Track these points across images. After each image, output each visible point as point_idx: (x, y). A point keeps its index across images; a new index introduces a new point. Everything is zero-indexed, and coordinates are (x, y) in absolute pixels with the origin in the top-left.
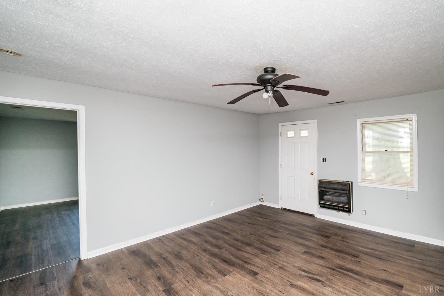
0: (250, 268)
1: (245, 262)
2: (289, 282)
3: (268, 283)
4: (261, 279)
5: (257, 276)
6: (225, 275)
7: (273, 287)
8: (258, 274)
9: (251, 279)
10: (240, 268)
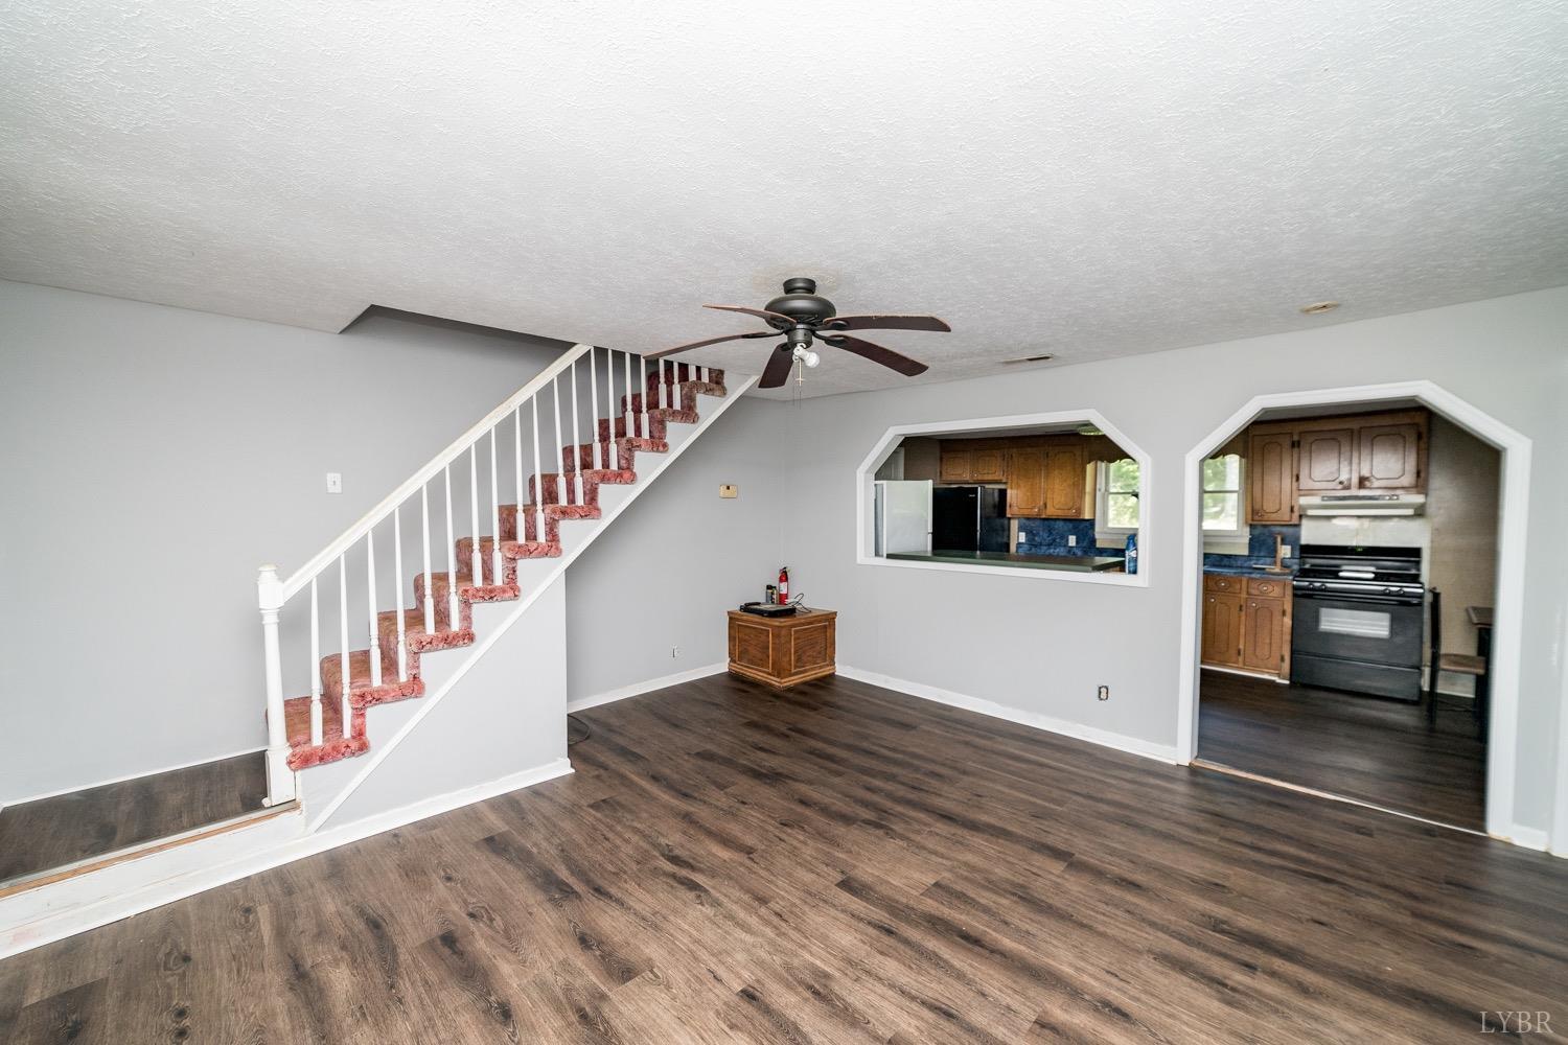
0: (865, 904)
1: (889, 932)
2: (753, 860)
3: (809, 858)
4: (829, 870)
5: (839, 878)
6: (937, 885)
7: (799, 849)
8: (838, 885)
9: (857, 871)
10: (900, 907)
